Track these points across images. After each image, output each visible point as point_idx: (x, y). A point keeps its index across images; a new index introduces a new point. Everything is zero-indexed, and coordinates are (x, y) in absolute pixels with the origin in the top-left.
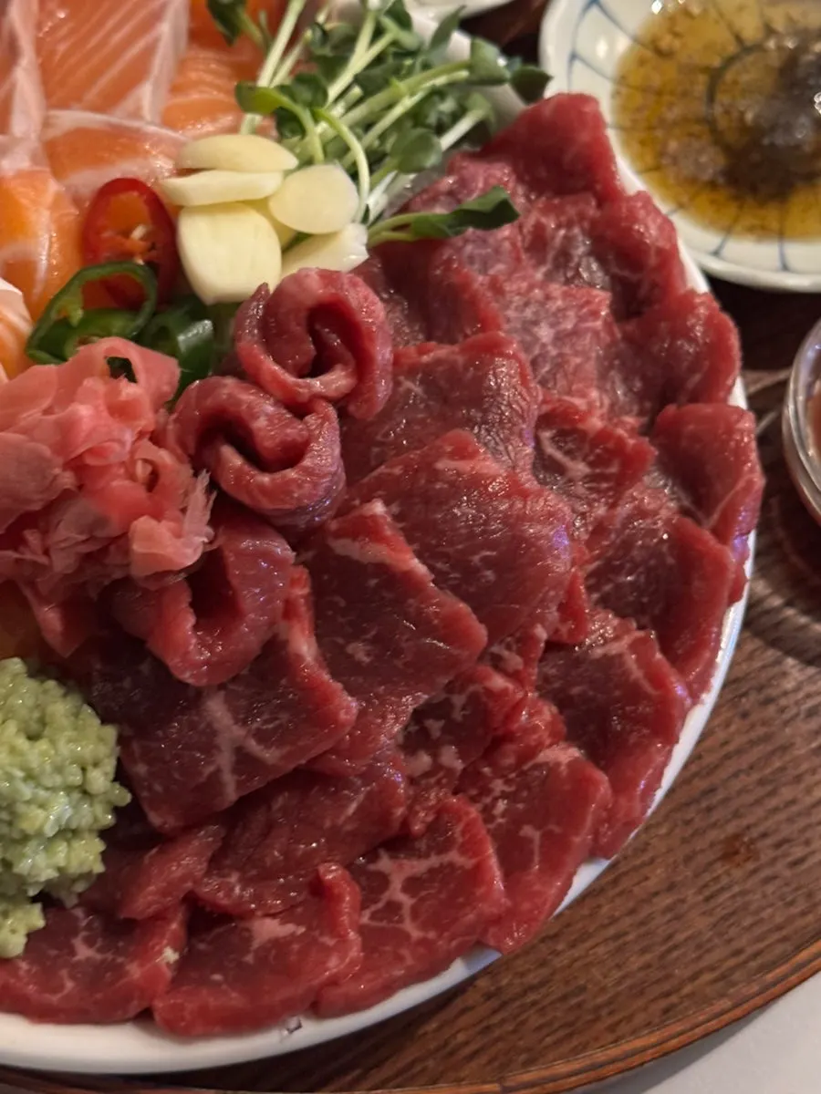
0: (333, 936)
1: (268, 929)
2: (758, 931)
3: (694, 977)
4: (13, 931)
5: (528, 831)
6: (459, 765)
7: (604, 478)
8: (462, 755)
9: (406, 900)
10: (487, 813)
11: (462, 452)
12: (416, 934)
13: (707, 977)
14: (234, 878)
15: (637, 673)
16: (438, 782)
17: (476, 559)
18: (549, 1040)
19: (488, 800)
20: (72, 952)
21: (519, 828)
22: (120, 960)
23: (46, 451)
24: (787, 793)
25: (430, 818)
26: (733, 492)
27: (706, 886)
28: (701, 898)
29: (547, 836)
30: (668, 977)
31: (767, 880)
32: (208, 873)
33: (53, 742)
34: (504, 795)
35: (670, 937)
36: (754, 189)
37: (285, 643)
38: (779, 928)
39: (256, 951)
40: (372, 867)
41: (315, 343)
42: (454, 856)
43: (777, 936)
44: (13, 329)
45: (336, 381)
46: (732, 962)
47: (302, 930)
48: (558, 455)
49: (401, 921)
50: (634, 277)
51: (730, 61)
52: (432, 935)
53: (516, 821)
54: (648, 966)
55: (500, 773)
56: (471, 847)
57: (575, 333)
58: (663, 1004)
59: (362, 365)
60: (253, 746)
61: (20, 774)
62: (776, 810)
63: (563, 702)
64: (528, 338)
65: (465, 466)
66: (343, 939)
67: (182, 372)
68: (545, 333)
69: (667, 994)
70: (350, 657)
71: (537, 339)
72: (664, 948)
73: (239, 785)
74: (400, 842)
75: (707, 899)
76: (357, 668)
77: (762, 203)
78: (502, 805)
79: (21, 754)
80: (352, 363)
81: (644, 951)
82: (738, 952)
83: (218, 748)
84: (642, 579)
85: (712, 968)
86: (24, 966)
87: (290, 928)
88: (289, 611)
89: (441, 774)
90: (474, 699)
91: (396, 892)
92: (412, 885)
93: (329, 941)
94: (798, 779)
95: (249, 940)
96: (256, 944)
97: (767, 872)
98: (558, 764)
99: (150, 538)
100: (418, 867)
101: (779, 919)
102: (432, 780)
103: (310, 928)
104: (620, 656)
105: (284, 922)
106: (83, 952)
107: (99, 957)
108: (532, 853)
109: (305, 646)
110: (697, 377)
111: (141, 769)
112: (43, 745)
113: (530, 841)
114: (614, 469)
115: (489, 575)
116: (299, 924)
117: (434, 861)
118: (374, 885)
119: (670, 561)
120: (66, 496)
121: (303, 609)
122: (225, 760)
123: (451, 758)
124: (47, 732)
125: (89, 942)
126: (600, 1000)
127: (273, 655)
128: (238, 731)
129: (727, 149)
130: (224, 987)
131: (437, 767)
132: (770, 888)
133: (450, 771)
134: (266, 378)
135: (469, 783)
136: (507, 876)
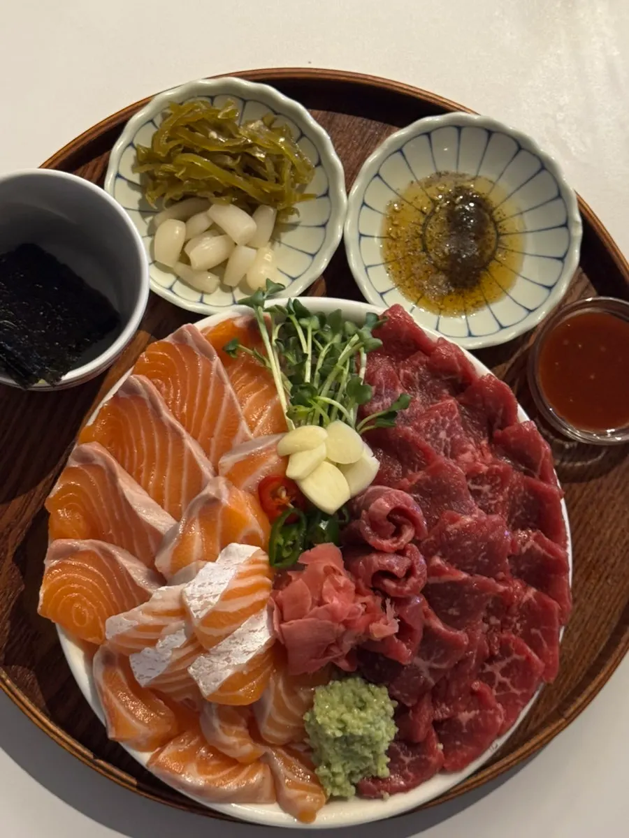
0: (491, 710)
1: (465, 716)
2: (612, 599)
3: (599, 629)
4: (383, 769)
5: (533, 631)
6: (499, 622)
7: (497, 485)
8: (498, 618)
9: (507, 680)
10: (515, 631)
11: (454, 520)
12: (518, 692)
13: (604, 626)
14: (444, 706)
15: (543, 551)
16: (494, 631)
17: (480, 559)
18: (561, 682)
19: (513, 626)
20: (403, 762)
21: (529, 630)
22: (423, 756)
23: (329, 622)
24: (597, 540)
25: (499, 646)
26: (541, 460)
27: (587, 593)
28: (587, 598)
29: (543, 632)
30: (590, 634)
31: (607, 578)
32: (435, 709)
33: (372, 708)
34: (518, 621)
35: (583, 620)
36: (465, 286)
37: (430, 627)
38: (618, 594)
39: (466, 726)
40: (484, 671)
41: (394, 524)
42: (515, 656)
43: (619, 597)
44: (264, 562)
45: (408, 534)
46: (609, 616)
47: (478, 712)
48: (476, 487)
49: (509, 689)
50: (454, 377)
51: (424, 226)
52: (525, 691)
53: (527, 629)
54: (581, 635)
55: (513, 616)
56: (520, 651)
57: (452, 425)
58: (593, 646)
59: (414, 522)
60: (436, 666)
61: (369, 726)
62: (597, 549)
63: (519, 575)
64: (438, 441)
65: (457, 525)
66: (496, 709)
67: (341, 549)
68: (443, 435)
69: (593, 641)
70: (452, 615)
71: (441, 439)
72: (584, 625)
73: (435, 679)
74: (491, 659)
75: (589, 598)
76: (455, 618)
77: (472, 290)
78: (518, 625)
79: (366, 719)
80: (411, 523)
81: (578, 629)
82: (609, 611)
83: (422, 672)
84: (524, 510)
85: (603, 623)
86: (392, 777)
87: (473, 713)
88: (426, 615)
89: (493, 628)
90: (495, 599)
91: (499, 677)
92: (505, 672)
93: (492, 712)
94: (599, 532)
95: (461, 724)
96: (464, 724)
97: (605, 575)
98: (530, 599)
99: (379, 630)
100: (503, 664)
101: (617, 590)
102: (492, 631)
103: (480, 710)
104: (532, 547)
105: (469, 711)
106: (407, 760)
107: (414, 758)
108: (540, 640)
109: (438, 625)
110: (501, 411)
111: (398, 692)
112: (370, 711)
113: (536, 635)
114: (499, 481)
115: (487, 560)
116: (476, 710)
117: (508, 660)
118: (489, 679)
119: (531, 498)
120: (344, 634)
121: (430, 611)
122: (426, 674)
123: (494, 620)
124: (368, 705)
125: (407, 755)
126: (571, 657)
127: (428, 631)
128: (427, 663)
129: (444, 271)
130: (464, 746)
131: (491, 627)
132: (609, 581)
133: (496, 626)
134: (385, 548)
135: (505, 624)
136: (536, 652)
